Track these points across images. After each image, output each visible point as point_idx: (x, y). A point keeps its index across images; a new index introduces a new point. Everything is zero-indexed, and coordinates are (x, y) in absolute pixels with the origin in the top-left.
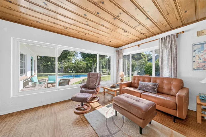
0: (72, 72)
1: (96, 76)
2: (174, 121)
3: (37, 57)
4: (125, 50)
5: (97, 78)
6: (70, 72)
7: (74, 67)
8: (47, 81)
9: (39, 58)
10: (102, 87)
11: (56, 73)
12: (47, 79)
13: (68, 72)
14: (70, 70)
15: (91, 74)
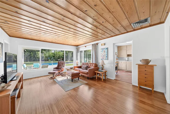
0: (51, 61)
1: (62, 63)
2: (88, 79)
3: (24, 50)
4: (80, 48)
5: (63, 64)
6: (50, 60)
7: (54, 57)
8: (33, 66)
9: (25, 51)
10: (66, 69)
11: (40, 62)
12: (33, 65)
13: (48, 60)
14: (50, 59)
15: (60, 62)
